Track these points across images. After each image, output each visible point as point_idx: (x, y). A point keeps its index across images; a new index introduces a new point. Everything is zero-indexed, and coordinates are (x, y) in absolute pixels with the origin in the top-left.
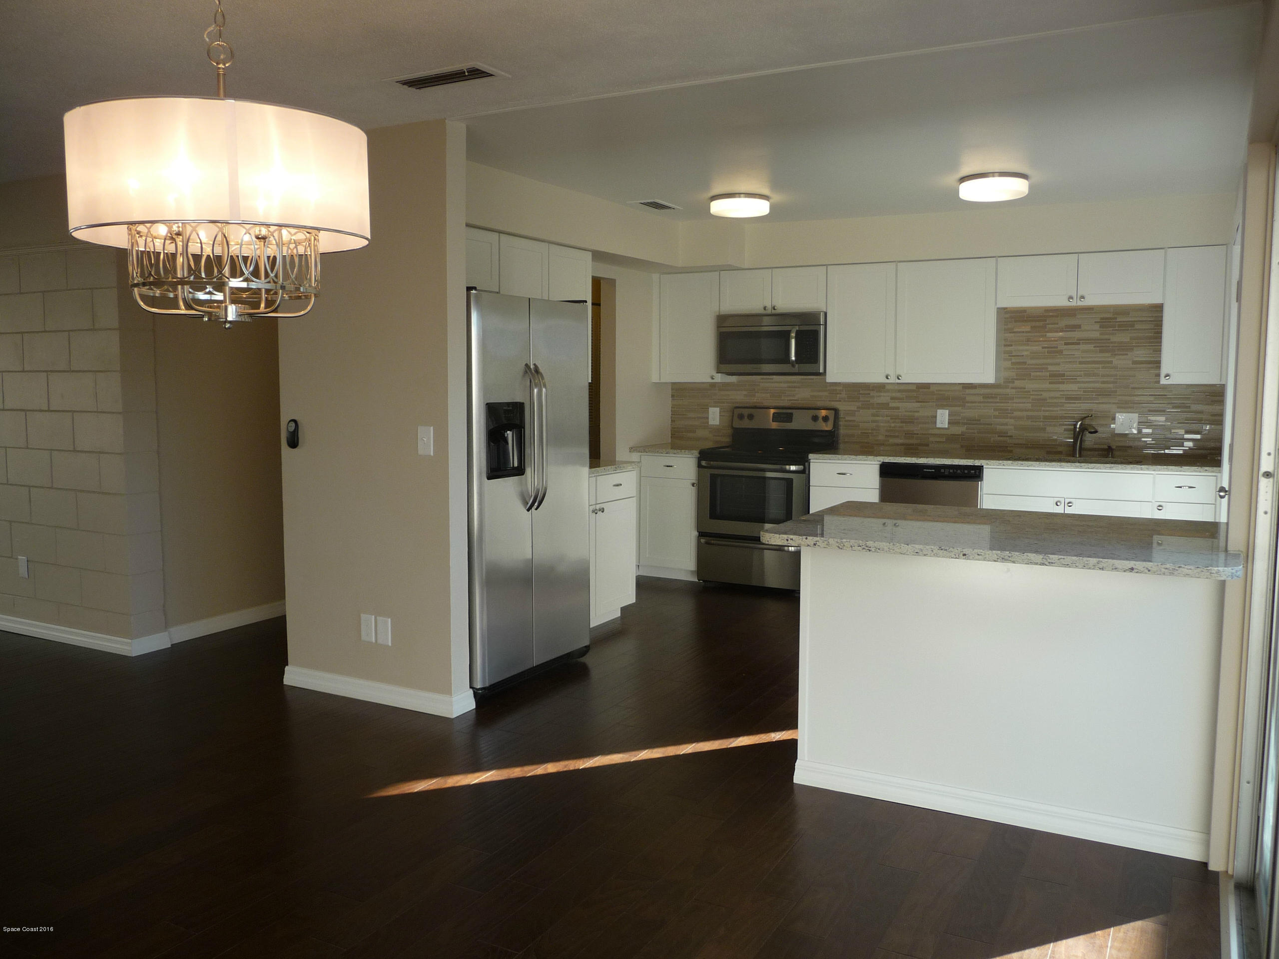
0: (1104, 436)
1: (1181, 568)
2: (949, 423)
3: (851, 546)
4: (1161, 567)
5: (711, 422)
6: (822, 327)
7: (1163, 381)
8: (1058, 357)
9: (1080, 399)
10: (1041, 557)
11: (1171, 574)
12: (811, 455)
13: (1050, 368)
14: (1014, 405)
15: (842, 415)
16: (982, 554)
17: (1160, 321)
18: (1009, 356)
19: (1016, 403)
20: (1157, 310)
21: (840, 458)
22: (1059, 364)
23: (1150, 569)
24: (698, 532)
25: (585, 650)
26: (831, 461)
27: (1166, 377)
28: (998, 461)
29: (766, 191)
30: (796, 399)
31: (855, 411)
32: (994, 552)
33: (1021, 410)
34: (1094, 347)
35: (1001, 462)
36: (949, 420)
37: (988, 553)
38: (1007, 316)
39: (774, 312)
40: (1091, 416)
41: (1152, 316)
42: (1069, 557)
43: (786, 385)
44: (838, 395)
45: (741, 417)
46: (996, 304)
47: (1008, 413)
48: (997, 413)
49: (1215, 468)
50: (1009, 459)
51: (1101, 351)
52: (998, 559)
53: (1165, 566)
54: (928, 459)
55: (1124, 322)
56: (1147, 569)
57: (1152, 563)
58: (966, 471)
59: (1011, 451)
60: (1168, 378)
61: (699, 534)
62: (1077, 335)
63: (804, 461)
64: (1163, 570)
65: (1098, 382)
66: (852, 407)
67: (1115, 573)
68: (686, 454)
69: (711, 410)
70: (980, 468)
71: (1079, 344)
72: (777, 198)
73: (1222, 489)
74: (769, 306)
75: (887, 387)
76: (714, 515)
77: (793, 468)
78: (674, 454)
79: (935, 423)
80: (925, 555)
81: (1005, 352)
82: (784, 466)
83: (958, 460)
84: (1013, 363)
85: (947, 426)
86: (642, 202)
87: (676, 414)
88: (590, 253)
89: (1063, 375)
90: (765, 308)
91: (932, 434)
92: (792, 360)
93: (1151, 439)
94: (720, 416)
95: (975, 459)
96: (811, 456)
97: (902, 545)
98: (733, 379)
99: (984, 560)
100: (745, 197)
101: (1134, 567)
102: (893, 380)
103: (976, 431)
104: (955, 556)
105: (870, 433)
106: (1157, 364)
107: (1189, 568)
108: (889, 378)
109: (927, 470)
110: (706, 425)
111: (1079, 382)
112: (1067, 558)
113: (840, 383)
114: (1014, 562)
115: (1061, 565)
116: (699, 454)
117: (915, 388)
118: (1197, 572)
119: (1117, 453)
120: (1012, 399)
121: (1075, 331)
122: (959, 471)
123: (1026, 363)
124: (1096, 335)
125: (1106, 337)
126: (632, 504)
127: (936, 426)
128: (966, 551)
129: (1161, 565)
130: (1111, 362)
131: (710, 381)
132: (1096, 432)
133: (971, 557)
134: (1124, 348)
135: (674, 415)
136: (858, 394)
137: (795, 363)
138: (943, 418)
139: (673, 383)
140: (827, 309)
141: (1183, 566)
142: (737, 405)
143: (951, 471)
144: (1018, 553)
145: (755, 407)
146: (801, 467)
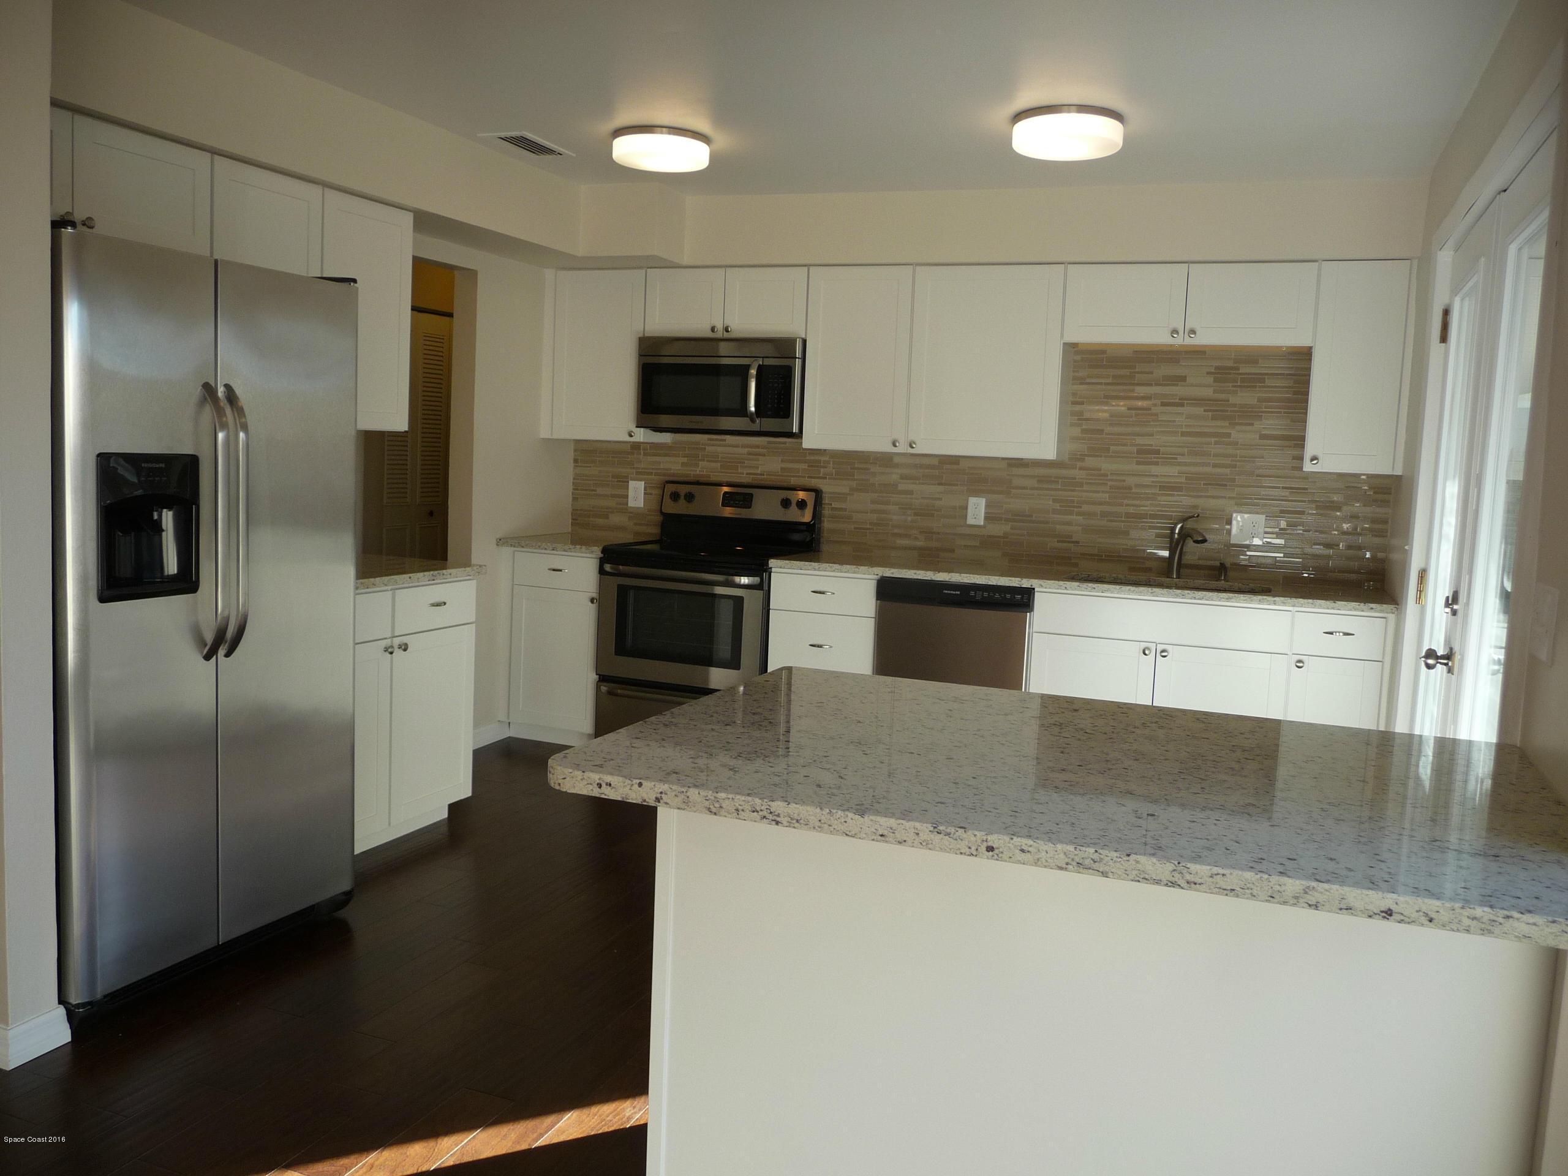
0: (1214, 546)
1: (1511, 920)
2: (986, 518)
3: (737, 810)
4: (1461, 914)
5: (631, 503)
6: (798, 362)
7: (1308, 467)
8: (1152, 423)
9: (1179, 489)
10: (1170, 867)
11: (1486, 931)
12: (772, 560)
13: (1139, 440)
14: (1085, 494)
15: (826, 500)
16: (1030, 849)
17: (1305, 375)
18: (1079, 419)
19: (1087, 491)
20: (1303, 357)
21: (817, 568)
22: (1152, 435)
23: (1433, 915)
24: (597, 674)
25: (347, 897)
26: (802, 572)
27: (1312, 460)
28: (1057, 582)
29: (702, 125)
30: (759, 472)
31: (847, 494)
32: (1059, 846)
33: (1094, 503)
34: (1205, 411)
35: (1061, 583)
36: (986, 513)
37: (1045, 848)
38: (1078, 358)
39: (726, 335)
40: (1198, 516)
41: (1292, 368)
42: (1236, 872)
43: (746, 450)
44: (822, 470)
45: (675, 496)
46: (1062, 336)
47: (1074, 507)
48: (1057, 506)
49: (1384, 605)
50: (1072, 579)
51: (1214, 418)
52: (1067, 864)
53: (1472, 910)
54: (950, 574)
55: (1249, 374)
56: (1426, 915)
57: (1438, 903)
58: (1008, 596)
59: (1076, 565)
60: (1315, 462)
61: (599, 678)
62: (1178, 391)
63: (761, 571)
64: (1467, 922)
65: (1208, 465)
66: (842, 487)
67: (1345, 918)
68: (582, 553)
69: (632, 484)
70: (1029, 592)
71: (1182, 405)
72: (722, 140)
73: (1431, 654)
74: (719, 326)
75: (896, 460)
76: (621, 649)
77: (745, 580)
78: (565, 551)
79: (966, 516)
80: (900, 843)
81: (1073, 414)
82: (730, 578)
83: (997, 578)
84: (1084, 431)
85: (982, 523)
86: (503, 134)
87: (580, 488)
88: (411, 215)
89: (1157, 452)
90: (713, 329)
91: (960, 534)
92: (750, 411)
93: (1282, 555)
94: (645, 494)
95: (1022, 578)
96: (772, 563)
97: (851, 815)
98: (666, 438)
99: (1036, 863)
100: (669, 133)
101: (1394, 907)
102: (902, 448)
103: (1025, 532)
104: (968, 851)
105: (867, 529)
106: (1299, 441)
107: (1531, 921)
108: (897, 445)
109: (949, 592)
110: (623, 508)
111: (1180, 464)
112: (1231, 874)
113: (825, 450)
114: (1104, 874)
115: (1217, 890)
116: (602, 553)
117: (937, 464)
118: (1552, 933)
119: (1231, 574)
120: (1081, 485)
121: (1177, 385)
122: (997, 596)
123: (1103, 430)
124: (1208, 392)
125: (1223, 396)
126: (468, 635)
127: (966, 522)
128: (994, 840)
129: (1463, 908)
130: (1229, 435)
131: (628, 439)
132: (1204, 541)
133: (1005, 856)
134: (1249, 415)
135: (577, 490)
136: (851, 469)
137: (755, 416)
138: (977, 510)
139: (577, 441)
140: (806, 335)
141: (1516, 915)
142: (671, 479)
143: (986, 594)
144: (1115, 854)
145: (698, 483)
146: (756, 580)
